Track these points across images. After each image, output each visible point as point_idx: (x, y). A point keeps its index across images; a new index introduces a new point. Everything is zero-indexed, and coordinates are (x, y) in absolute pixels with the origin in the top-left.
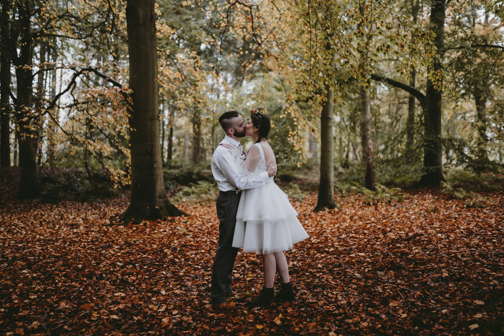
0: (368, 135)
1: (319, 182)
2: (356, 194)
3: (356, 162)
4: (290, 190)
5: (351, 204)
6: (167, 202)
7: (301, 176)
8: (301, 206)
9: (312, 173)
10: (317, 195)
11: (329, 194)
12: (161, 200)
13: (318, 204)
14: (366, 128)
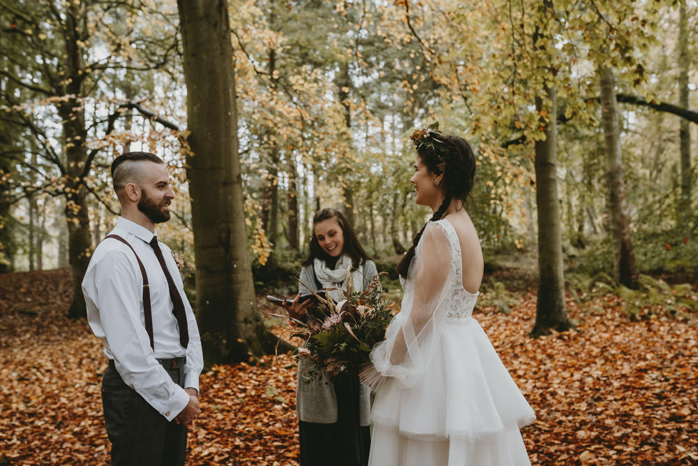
0: (620, 192)
1: (538, 272)
2: (604, 296)
3: (595, 237)
4: (490, 290)
5: (598, 318)
6: (260, 329)
7: (509, 264)
8: (507, 322)
9: (526, 257)
10: (535, 299)
11: (557, 303)
12: (249, 325)
13: (538, 319)
14: (616, 180)
